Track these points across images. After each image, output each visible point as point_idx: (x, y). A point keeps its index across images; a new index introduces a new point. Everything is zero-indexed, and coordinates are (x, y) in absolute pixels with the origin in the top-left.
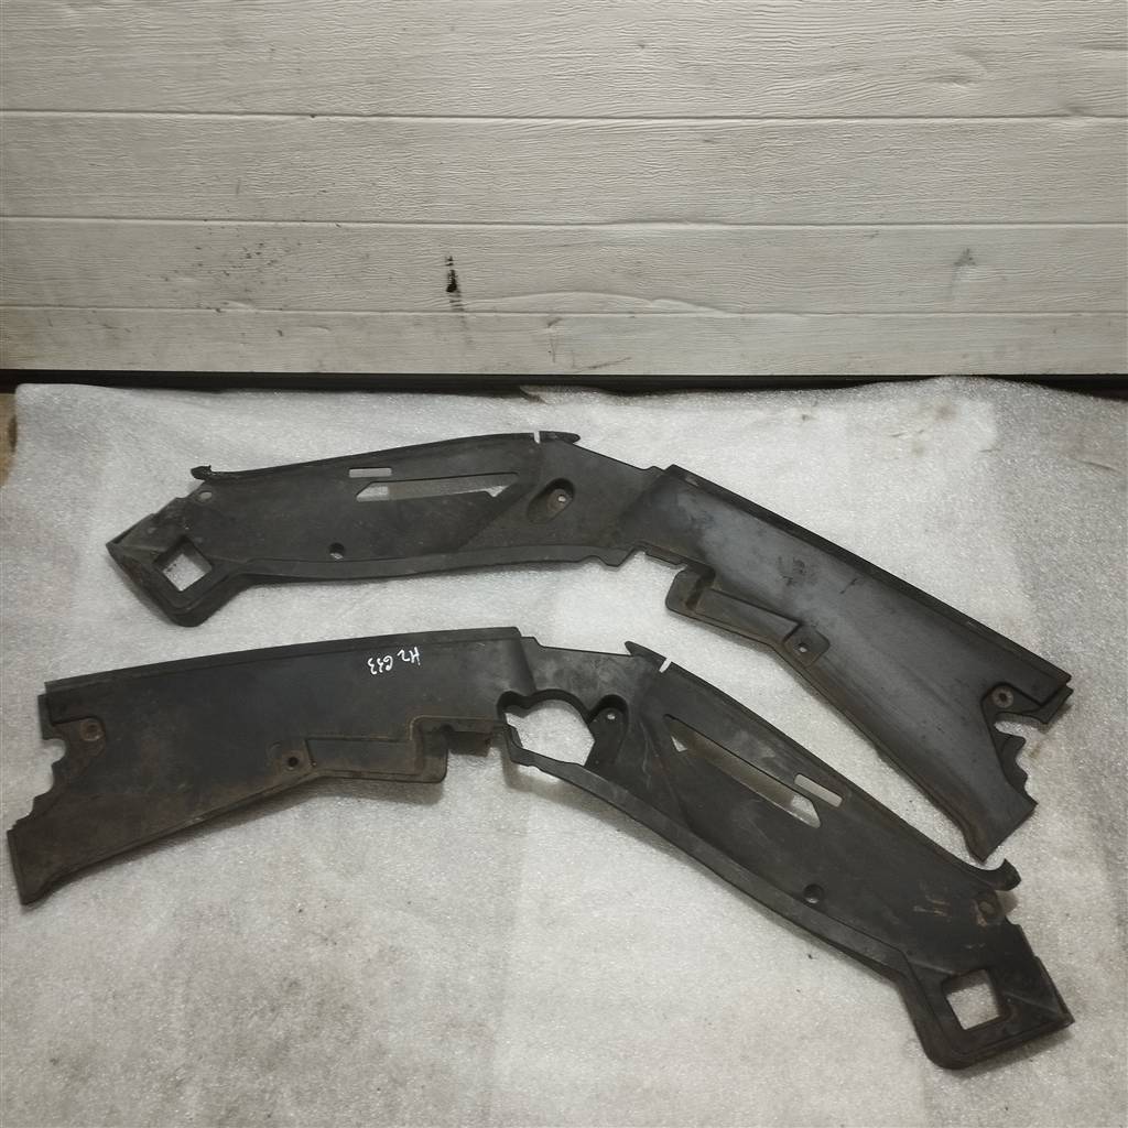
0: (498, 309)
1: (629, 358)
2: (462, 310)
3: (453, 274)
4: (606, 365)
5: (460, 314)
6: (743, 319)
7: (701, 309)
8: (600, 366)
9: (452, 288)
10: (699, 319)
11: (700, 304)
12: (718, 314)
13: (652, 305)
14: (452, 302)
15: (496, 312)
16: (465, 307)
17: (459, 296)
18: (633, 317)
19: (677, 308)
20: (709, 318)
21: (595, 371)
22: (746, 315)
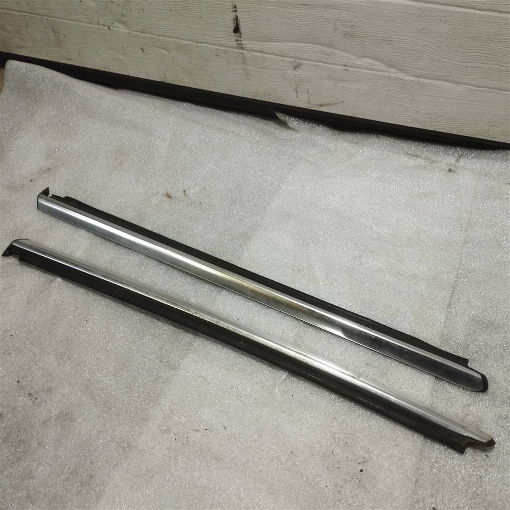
0: (263, 50)
1: (343, 102)
2: (242, 48)
3: (236, 19)
4: (329, 105)
5: (242, 51)
6: (419, 83)
7: (392, 70)
8: (325, 105)
9: (237, 30)
10: (389, 78)
11: (391, 66)
12: (402, 76)
13: (359, 62)
14: (237, 40)
15: (262, 52)
16: (244, 46)
17: (241, 37)
18: (346, 70)
19: (375, 67)
20: (397, 78)
21: (321, 108)
22: (421, 80)
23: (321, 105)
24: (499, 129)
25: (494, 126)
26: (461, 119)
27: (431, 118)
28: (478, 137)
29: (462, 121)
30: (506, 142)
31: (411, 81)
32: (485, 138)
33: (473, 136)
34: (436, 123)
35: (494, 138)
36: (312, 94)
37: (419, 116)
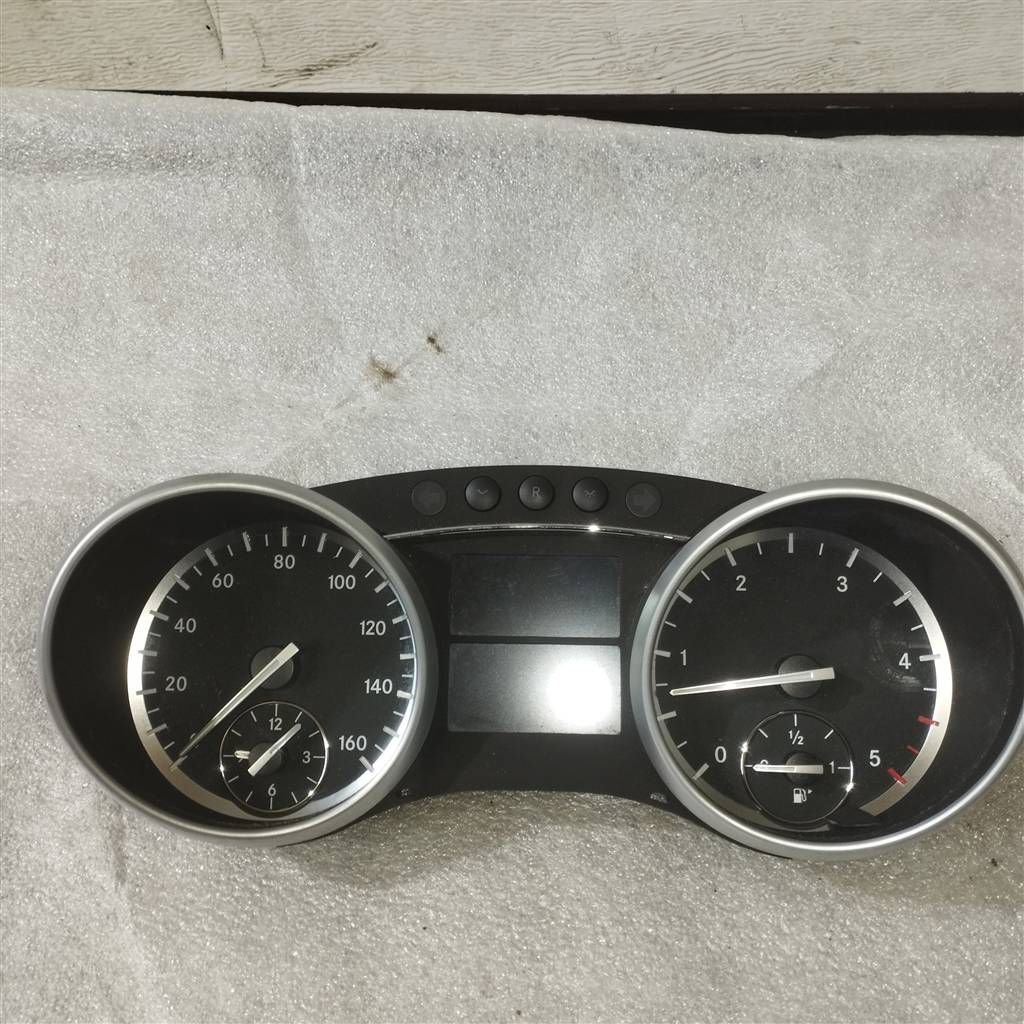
1: (374, 45)
4: (330, 65)
8: (319, 69)
21: (311, 81)
23: (309, 71)
24: (860, 49)
25: (844, 41)
26: (746, 35)
27: (655, 49)
28: (801, 91)
29: (750, 40)
30: (886, 91)
32: (824, 90)
33: (789, 90)
34: (672, 67)
35: (851, 82)
36: (270, 34)
37: (618, 52)
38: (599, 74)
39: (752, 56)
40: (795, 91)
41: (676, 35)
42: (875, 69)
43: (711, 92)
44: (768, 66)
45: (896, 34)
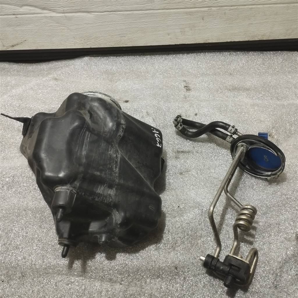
1: (26, 40)
4: (17, 45)
6: (66, 17)
7: (45, 11)
8: (15, 45)
10: (46, 17)
11: (44, 9)
12: (54, 14)
13: (22, 10)
18: (17, 17)
19: (33, 11)
20: (51, 17)
21: (14, 48)
22: (66, 14)
23: (13, 46)
24: (126, 38)
27: (84, 39)
29: (103, 37)
30: (134, 46)
31: (60, 17)
32: (121, 46)
33: (114, 46)
34: (89, 43)
36: (3, 39)
37: (77, 40)
38: (74, 44)
39: (104, 40)
40: (116, 46)
41: (88, 37)
42: (130, 42)
43: (98, 47)
44: (108, 42)
45: (132, 35)
